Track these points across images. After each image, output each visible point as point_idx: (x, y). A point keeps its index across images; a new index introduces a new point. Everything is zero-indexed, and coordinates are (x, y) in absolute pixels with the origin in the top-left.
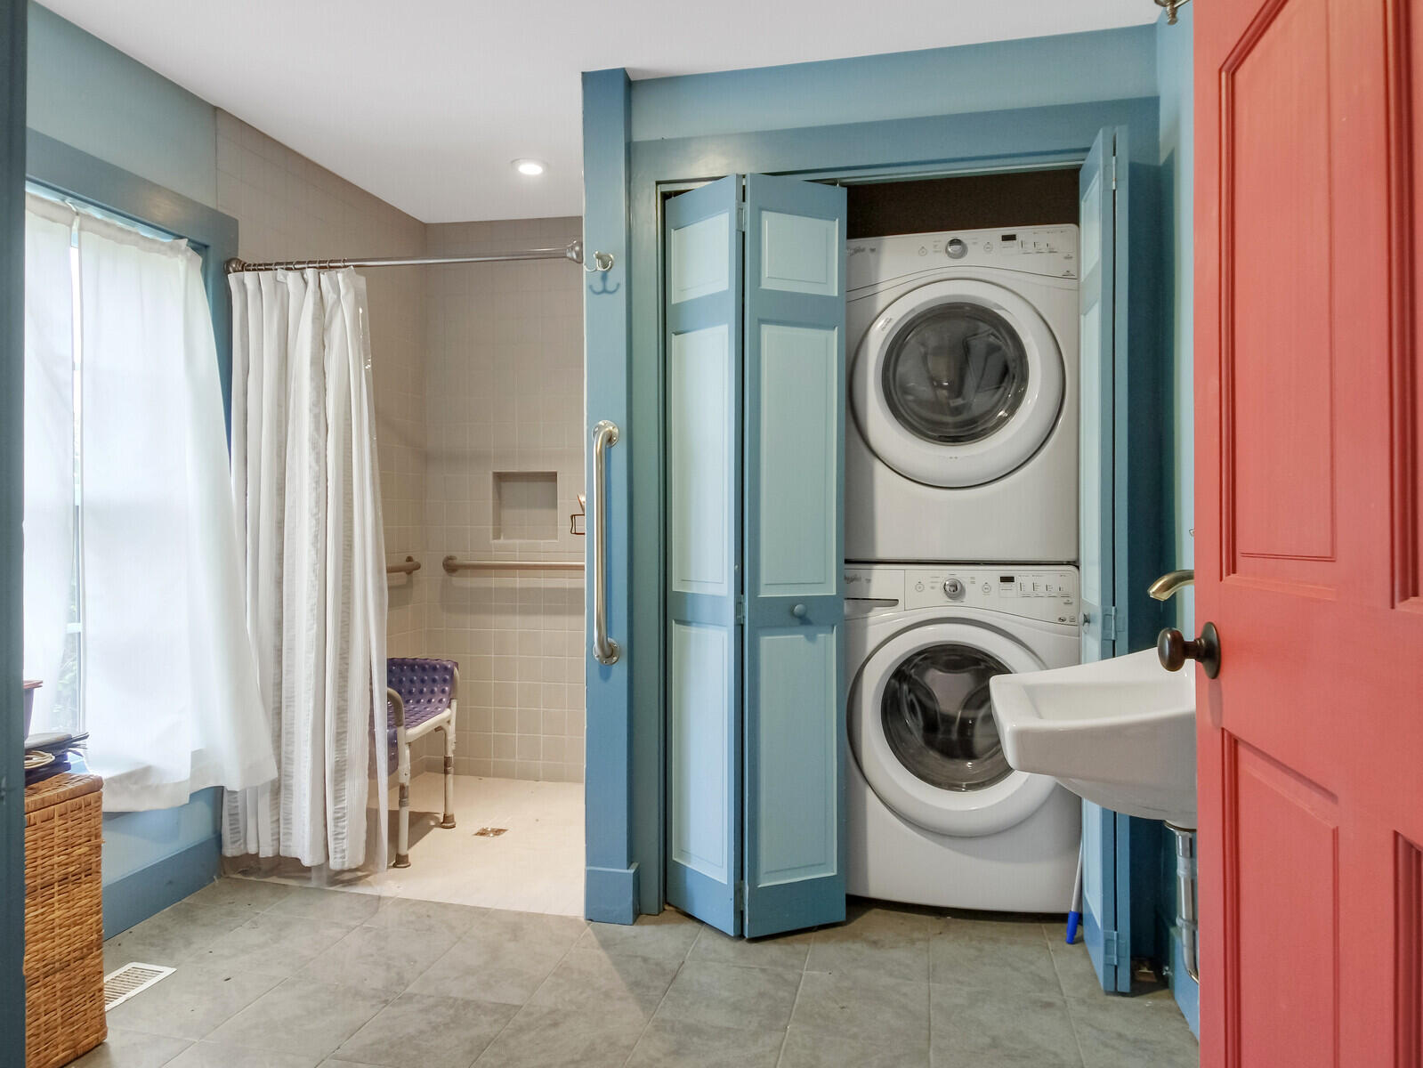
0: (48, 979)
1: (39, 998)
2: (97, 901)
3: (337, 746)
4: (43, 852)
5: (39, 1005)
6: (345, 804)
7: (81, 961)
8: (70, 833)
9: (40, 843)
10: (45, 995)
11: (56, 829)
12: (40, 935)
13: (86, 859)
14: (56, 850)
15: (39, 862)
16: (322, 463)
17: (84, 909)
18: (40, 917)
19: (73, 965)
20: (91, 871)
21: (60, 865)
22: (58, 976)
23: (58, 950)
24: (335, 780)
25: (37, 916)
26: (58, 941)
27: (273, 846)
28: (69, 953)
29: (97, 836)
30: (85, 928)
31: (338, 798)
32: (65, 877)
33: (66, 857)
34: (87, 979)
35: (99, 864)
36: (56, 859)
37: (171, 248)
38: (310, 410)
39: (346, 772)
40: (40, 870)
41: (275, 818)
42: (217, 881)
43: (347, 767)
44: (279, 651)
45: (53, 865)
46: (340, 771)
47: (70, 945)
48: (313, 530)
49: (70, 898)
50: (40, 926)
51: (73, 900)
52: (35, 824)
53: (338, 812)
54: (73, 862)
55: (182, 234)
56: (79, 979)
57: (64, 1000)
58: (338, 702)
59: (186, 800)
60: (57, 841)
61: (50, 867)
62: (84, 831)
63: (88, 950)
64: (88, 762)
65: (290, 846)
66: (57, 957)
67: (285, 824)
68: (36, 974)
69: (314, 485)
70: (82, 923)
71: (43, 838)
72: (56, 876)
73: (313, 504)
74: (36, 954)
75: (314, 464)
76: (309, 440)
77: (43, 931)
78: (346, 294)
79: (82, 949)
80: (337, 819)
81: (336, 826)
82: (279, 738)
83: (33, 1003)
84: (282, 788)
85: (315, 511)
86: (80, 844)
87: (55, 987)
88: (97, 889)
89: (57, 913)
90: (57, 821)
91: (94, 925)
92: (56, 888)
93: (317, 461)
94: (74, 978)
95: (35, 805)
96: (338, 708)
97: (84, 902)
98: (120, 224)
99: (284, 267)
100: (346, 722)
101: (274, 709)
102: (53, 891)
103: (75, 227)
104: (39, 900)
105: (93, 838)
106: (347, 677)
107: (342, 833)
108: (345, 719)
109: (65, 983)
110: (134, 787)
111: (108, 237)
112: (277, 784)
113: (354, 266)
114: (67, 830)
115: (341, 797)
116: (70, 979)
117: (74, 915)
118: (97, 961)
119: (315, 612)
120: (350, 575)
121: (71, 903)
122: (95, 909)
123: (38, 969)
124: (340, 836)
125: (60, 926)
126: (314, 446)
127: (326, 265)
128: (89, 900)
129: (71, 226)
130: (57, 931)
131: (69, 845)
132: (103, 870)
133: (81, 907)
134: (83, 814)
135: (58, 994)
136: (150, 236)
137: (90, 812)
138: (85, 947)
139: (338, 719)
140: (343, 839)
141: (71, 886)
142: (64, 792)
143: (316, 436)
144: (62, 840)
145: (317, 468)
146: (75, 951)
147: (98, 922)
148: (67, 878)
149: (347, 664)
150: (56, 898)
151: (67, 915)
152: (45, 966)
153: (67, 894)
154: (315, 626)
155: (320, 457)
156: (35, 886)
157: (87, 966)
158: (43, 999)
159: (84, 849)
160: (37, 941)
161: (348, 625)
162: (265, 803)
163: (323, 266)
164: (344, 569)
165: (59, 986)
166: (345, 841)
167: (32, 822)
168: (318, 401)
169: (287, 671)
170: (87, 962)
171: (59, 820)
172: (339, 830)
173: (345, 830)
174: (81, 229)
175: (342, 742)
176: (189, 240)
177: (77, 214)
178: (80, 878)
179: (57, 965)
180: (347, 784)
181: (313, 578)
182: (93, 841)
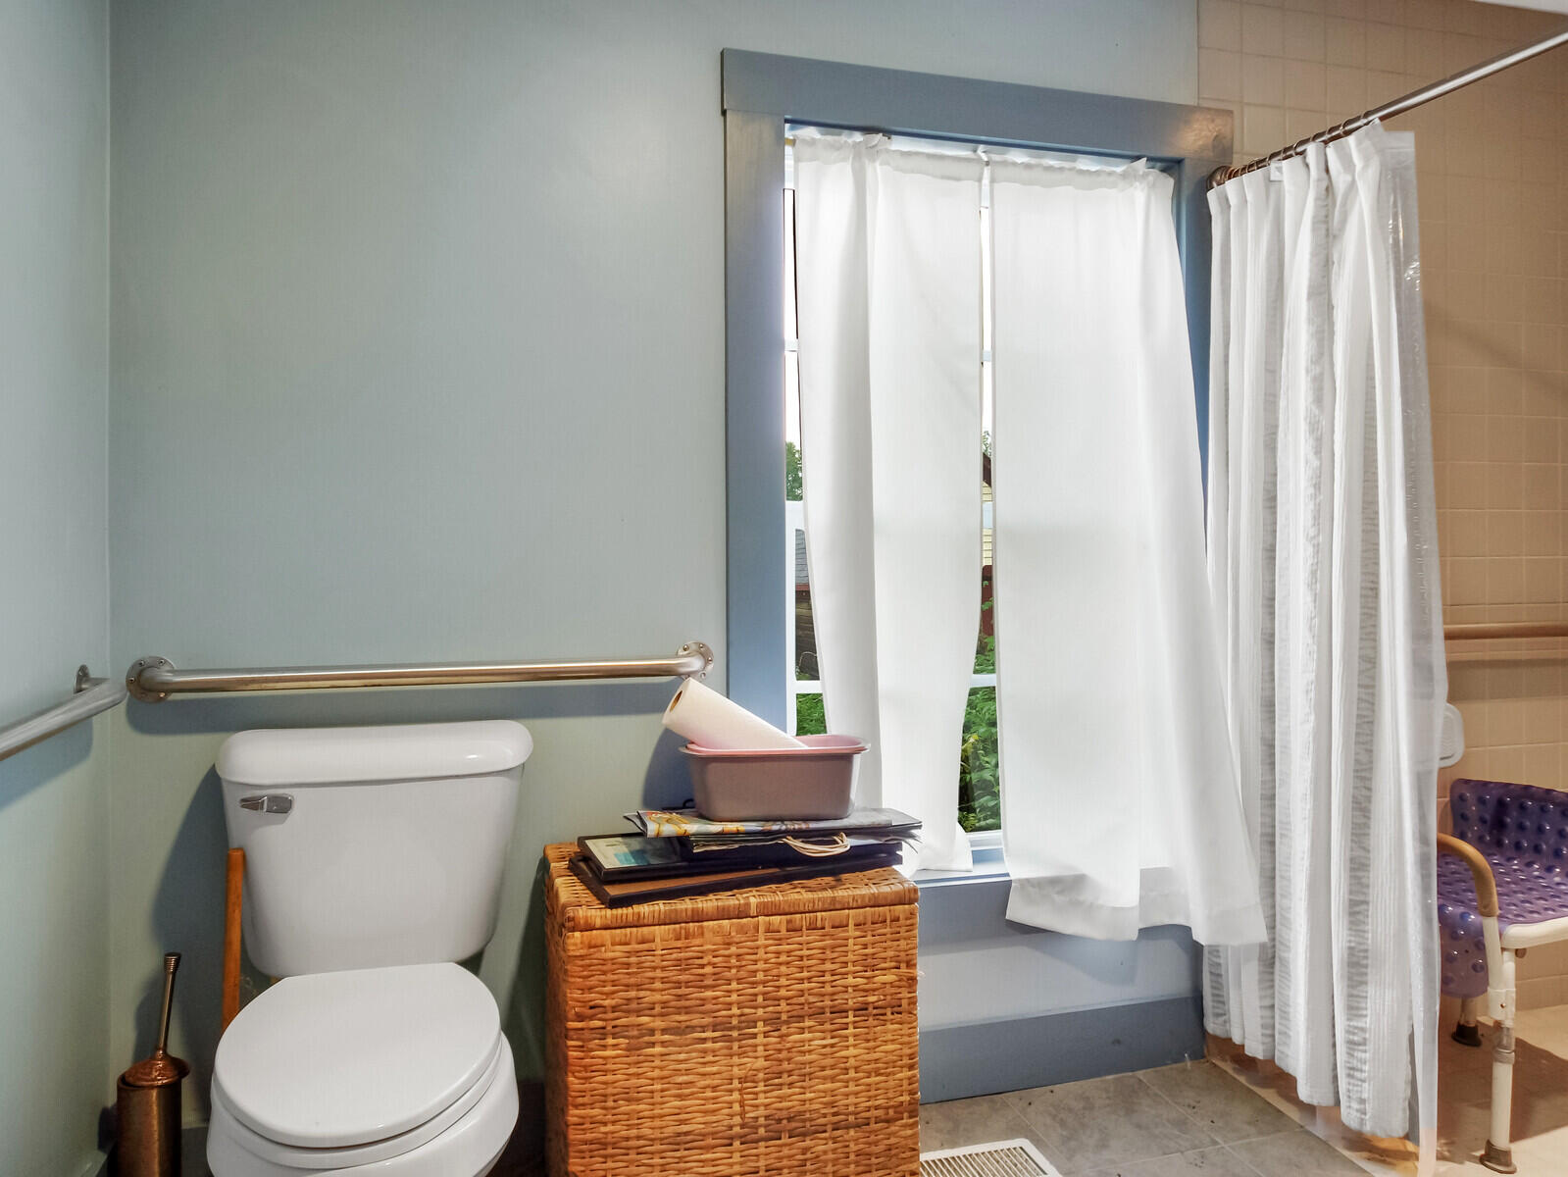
0: (839, 1132)
1: (825, 1152)
2: (909, 1051)
3: (1351, 923)
4: (833, 967)
5: (826, 1162)
6: (1366, 1023)
7: (886, 1125)
8: (869, 951)
9: (829, 954)
10: (834, 1151)
11: (851, 941)
12: (828, 1072)
13: (893, 990)
14: (851, 968)
15: (828, 977)
16: (1325, 454)
17: (891, 1057)
18: (828, 1050)
19: (873, 1126)
20: (899, 1006)
21: (856, 988)
22: (852, 1132)
23: (852, 1099)
24: (1350, 979)
25: (825, 1046)
26: (852, 1088)
27: (1263, 1043)
28: (868, 1109)
29: (910, 964)
30: (892, 1083)
31: (1354, 1010)
32: (864, 1006)
33: (865, 981)
34: (893, 1152)
35: (913, 1002)
36: (851, 980)
37: (1124, 176)
38: (1307, 371)
39: (1369, 970)
40: (828, 989)
41: (1267, 1002)
42: (1189, 1064)
43: (1369, 962)
44: (1269, 746)
45: (847, 987)
46: (1358, 965)
47: (869, 1098)
48: (1310, 562)
49: (869, 1037)
50: (829, 1061)
51: (875, 1040)
52: (823, 928)
53: (1354, 1034)
54: (874, 990)
55: (1137, 154)
56: (881, 1148)
57: (861, 1169)
58: (1352, 850)
59: (1134, 936)
60: (851, 957)
61: (844, 989)
62: (891, 953)
63: (895, 1112)
64: (1007, 851)
65: (1287, 1056)
66: (851, 1109)
67: (1281, 1018)
68: (822, 1121)
69: (1311, 490)
70: (888, 1075)
71: (833, 948)
72: (850, 1002)
73: (1310, 522)
74: (823, 1094)
75: (1311, 456)
76: (1305, 419)
77: (832, 1067)
78: (1366, 167)
79: (887, 1108)
80: (1351, 1044)
81: (1350, 1055)
82: (1270, 880)
83: (817, 1157)
84: (1277, 960)
85: (1312, 532)
86: (885, 969)
87: (848, 1146)
88: (910, 1035)
89: (852, 1051)
90: (852, 931)
91: (905, 1082)
92: (851, 1018)
93: (1318, 452)
94: (876, 1144)
95: (823, 904)
96: (1352, 860)
97: (890, 1047)
98: (1052, 162)
99: (1282, 155)
100: (1368, 886)
101: (1263, 835)
102: (845, 1020)
103: (986, 181)
104: (828, 1026)
105: (903, 965)
106: (1369, 811)
107: (1361, 1071)
108: (1364, 880)
109: (862, 1146)
110: (1058, 898)
111: (1030, 183)
112: (1270, 951)
113: (1382, 119)
114: (865, 946)
115: (1358, 1008)
116: (870, 1144)
117: (876, 1061)
118: (909, 1132)
119: (1312, 695)
120: (1375, 640)
121: (872, 1044)
122: (906, 1061)
123: (825, 1116)
124: (1358, 1074)
125: (857, 1069)
126: (1314, 427)
127: (1340, 131)
128: (899, 1046)
129: (980, 180)
130: (852, 1074)
131: (869, 965)
132: (920, 1010)
133: (886, 1052)
134: (888, 930)
135: (852, 1157)
136: (1094, 168)
137: (898, 929)
138: (893, 1107)
139: (1352, 877)
140: (1364, 1081)
141: (871, 1021)
142: (863, 896)
143: (1317, 412)
144: (860, 958)
145: (1316, 463)
146: (877, 1108)
147: (911, 1080)
148: (866, 1009)
149: (1369, 789)
150: (851, 1030)
151: (866, 1057)
152: (835, 1114)
153: (866, 1030)
154: (1312, 718)
155: (1321, 443)
156: (823, 1008)
157: (894, 1134)
158: (831, 1156)
159: (890, 977)
160: (825, 1078)
161: (1372, 722)
162: (1251, 973)
163: (1335, 134)
164: (1362, 628)
165: (853, 1147)
166: (1366, 1085)
167: (819, 924)
168: (1321, 354)
169: (1280, 780)
170: (893, 1128)
171: (855, 930)
172: (1355, 1063)
173: (1366, 1068)
174: (993, 181)
175: (1361, 917)
176: (1150, 159)
177: (988, 163)
178: (885, 1014)
179: (851, 1118)
180: (1371, 990)
181: (1310, 641)
182: (904, 969)
